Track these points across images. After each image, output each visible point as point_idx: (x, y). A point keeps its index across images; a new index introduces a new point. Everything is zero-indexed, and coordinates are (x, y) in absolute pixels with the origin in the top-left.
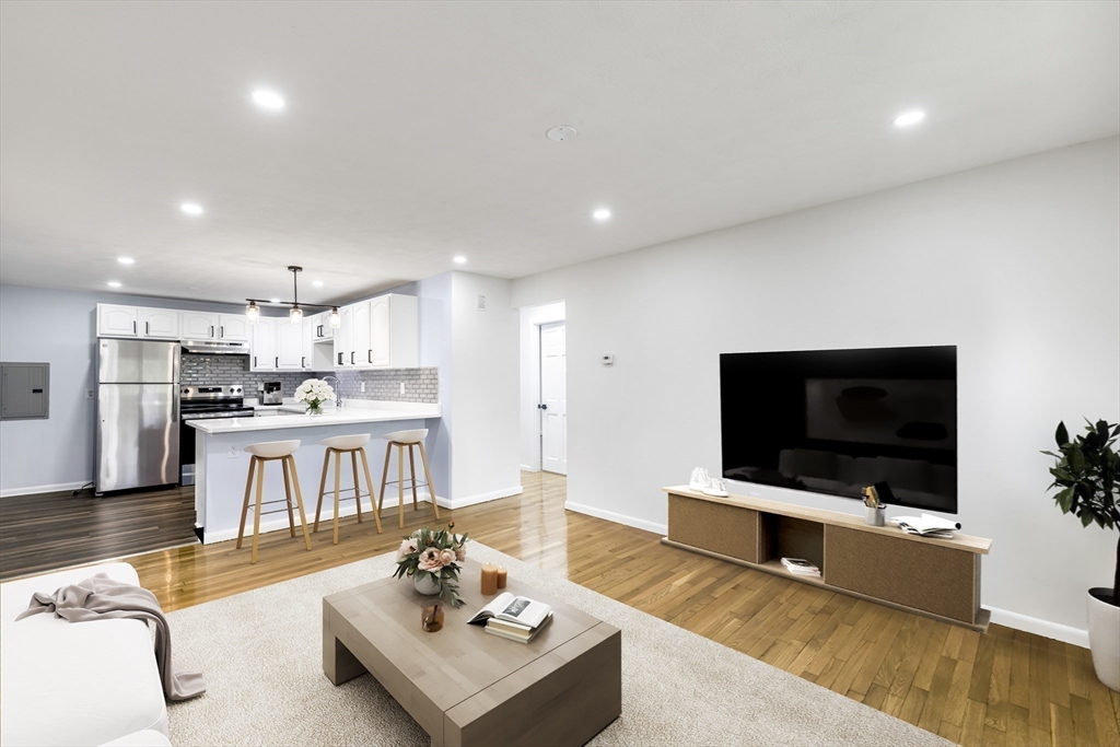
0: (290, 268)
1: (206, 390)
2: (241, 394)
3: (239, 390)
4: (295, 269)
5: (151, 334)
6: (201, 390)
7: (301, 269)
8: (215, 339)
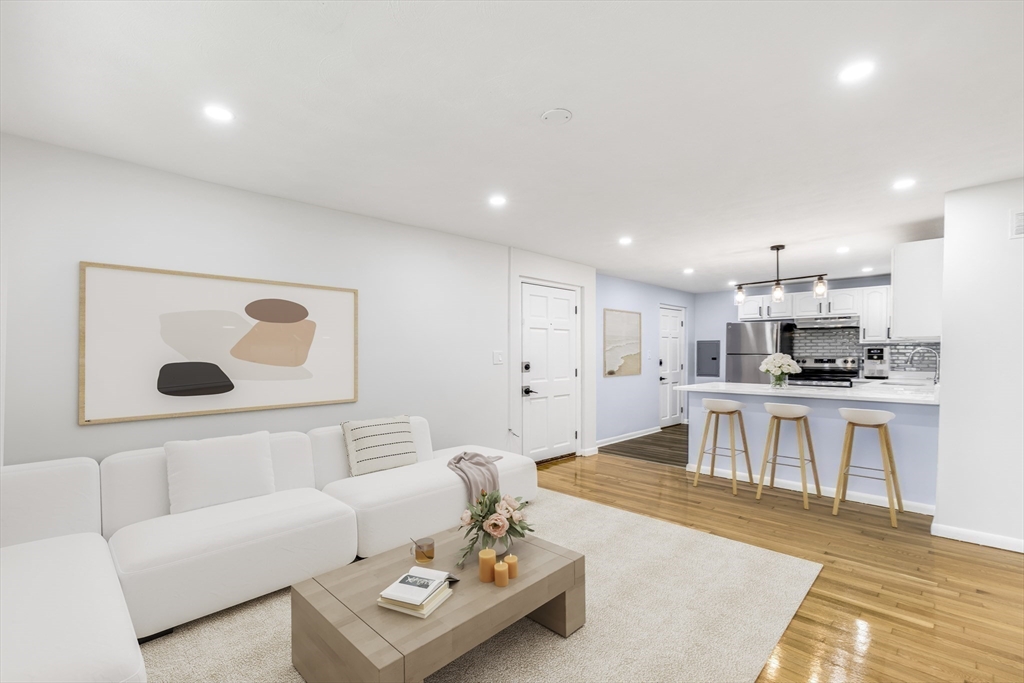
0: (773, 248)
1: (821, 361)
2: (855, 366)
3: (853, 362)
4: (778, 248)
5: (772, 315)
6: (817, 361)
7: (782, 247)
8: (824, 314)
